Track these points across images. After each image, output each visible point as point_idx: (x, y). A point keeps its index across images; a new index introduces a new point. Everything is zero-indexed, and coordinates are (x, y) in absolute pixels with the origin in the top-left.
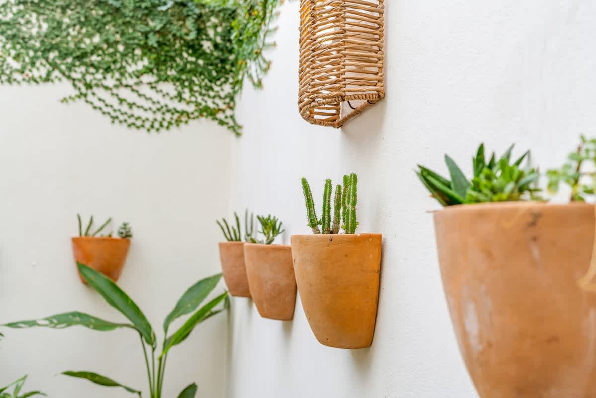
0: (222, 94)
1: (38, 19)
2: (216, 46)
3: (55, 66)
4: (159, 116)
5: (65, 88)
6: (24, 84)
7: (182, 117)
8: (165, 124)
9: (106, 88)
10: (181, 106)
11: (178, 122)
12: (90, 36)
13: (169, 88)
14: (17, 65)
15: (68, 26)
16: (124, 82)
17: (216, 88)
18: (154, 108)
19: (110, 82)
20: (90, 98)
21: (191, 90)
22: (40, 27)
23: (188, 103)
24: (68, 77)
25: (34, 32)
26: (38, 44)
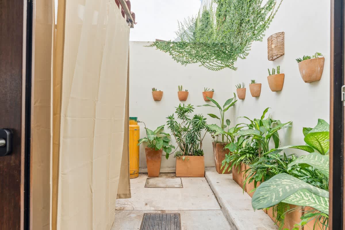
0: (230, 62)
1: (194, 50)
2: (229, 52)
3: (198, 59)
4: (218, 68)
5: (200, 63)
6: (192, 63)
7: (222, 67)
8: (219, 69)
9: (207, 63)
10: (222, 65)
11: (222, 68)
12: (204, 53)
13: (219, 62)
14: (191, 60)
15: (200, 51)
16: (211, 61)
17: (229, 61)
18: (217, 66)
19: (208, 61)
20: (204, 65)
21: (224, 62)
22: (194, 52)
23: (223, 64)
24: (200, 61)
25: (193, 53)
26: (194, 55)
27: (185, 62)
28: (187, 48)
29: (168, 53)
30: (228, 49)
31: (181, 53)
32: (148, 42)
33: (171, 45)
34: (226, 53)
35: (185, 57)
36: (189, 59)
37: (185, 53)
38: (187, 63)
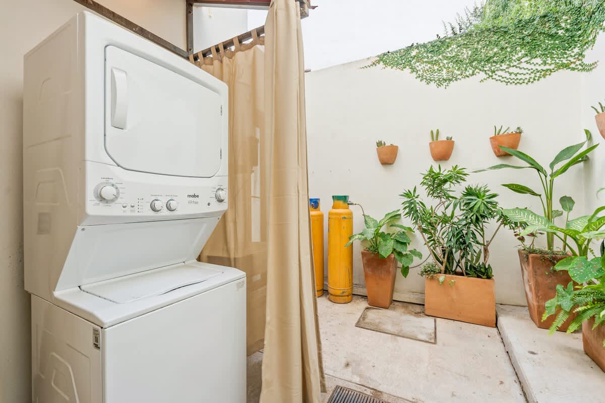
0: (573, 54)
1: (466, 51)
2: (567, 30)
3: (477, 68)
4: (533, 76)
5: (482, 75)
6: (463, 79)
7: (546, 73)
8: (537, 78)
9: (502, 70)
10: (547, 67)
11: (544, 76)
12: (492, 49)
13: (539, 60)
14: (459, 73)
15: (481, 49)
16: (512, 65)
17: (568, 52)
18: (529, 72)
19: (504, 66)
20: (494, 77)
21: (551, 58)
22: (468, 53)
23: (550, 65)
24: (483, 71)
25: (465, 56)
26: (467, 61)
27: (445, 80)
28: (450, 49)
29: (407, 70)
30: (563, 25)
31: (436, 63)
32: (368, 59)
33: (414, 53)
34: (560, 36)
35: (445, 70)
36: (455, 71)
37: (445, 62)
38: (450, 80)
